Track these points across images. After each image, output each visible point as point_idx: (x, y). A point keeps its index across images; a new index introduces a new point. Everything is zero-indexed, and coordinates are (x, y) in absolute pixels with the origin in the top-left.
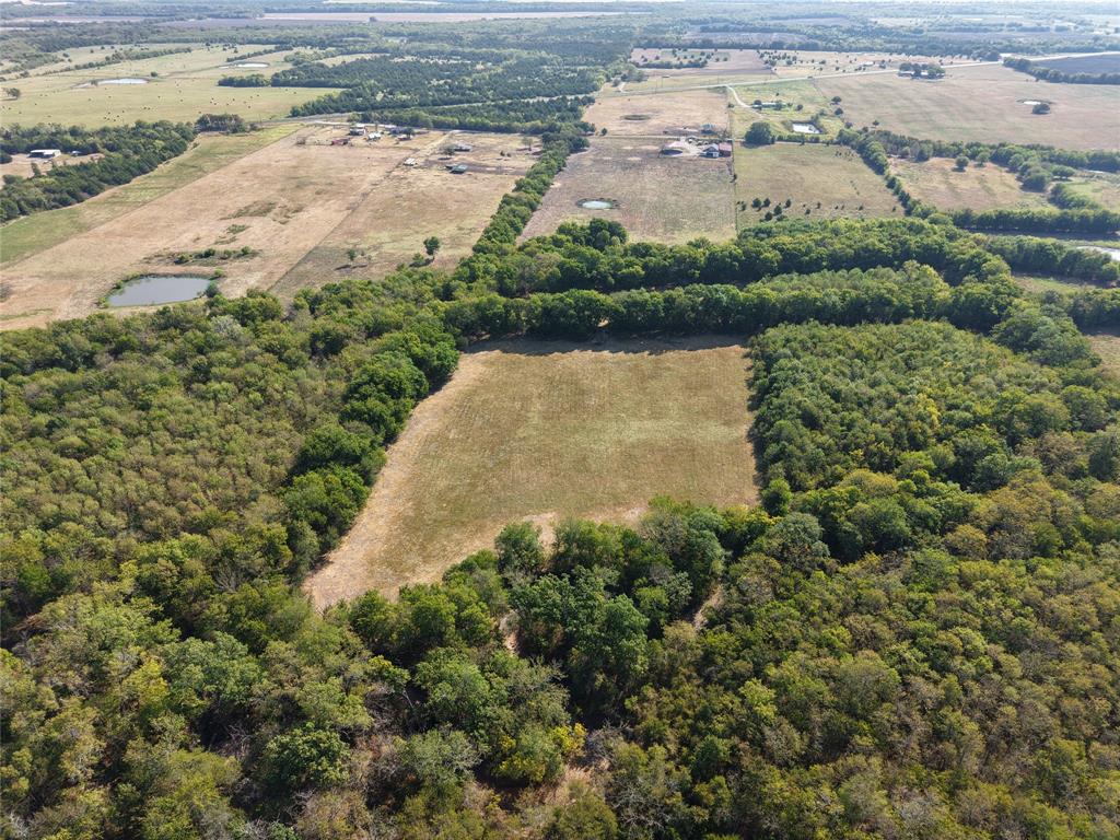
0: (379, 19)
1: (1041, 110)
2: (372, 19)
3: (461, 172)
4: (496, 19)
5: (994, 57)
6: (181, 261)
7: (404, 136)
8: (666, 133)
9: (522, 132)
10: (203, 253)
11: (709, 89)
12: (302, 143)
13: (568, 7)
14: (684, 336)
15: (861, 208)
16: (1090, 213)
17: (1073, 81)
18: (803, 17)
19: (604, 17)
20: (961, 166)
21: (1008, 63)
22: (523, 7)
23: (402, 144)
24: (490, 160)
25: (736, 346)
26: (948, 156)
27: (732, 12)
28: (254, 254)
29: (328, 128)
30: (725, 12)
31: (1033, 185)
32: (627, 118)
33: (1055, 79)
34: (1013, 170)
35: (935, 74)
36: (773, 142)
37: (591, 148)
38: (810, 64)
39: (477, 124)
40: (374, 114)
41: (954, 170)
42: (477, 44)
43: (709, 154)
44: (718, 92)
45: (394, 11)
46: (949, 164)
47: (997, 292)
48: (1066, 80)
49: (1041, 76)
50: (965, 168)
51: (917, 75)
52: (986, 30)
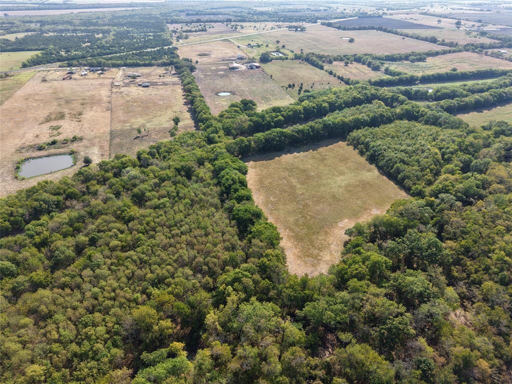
0: (9, 14)
1: (351, 41)
2: (5, 15)
3: (147, 86)
4: (79, 13)
5: (316, 22)
6: (40, 148)
7: (100, 72)
8: (224, 60)
9: (157, 65)
10: (50, 142)
11: (221, 40)
12: (44, 81)
13: (111, 6)
14: (318, 141)
15: (329, 83)
16: (408, 76)
17: (350, 30)
18: (223, 8)
19: (135, 10)
20: (346, 64)
21: (323, 24)
22: (87, 6)
23: (102, 76)
24: (155, 79)
25: (340, 142)
26: (337, 61)
27: (192, 6)
28: (81, 139)
29: (52, 72)
30: (189, 6)
31: (376, 69)
32: (200, 55)
33: (344, 29)
34: (364, 63)
35: (303, 30)
36: (271, 61)
37: (197, 70)
38: (250, 28)
39: (133, 63)
40: (75, 62)
41: (345, 66)
42: (84, 24)
43: (251, 68)
44: (226, 41)
45: (14, 10)
46: (342, 64)
47: (413, 107)
48: (348, 29)
49: (339, 28)
50: (348, 65)
51: (296, 30)
52: (300, 11)
